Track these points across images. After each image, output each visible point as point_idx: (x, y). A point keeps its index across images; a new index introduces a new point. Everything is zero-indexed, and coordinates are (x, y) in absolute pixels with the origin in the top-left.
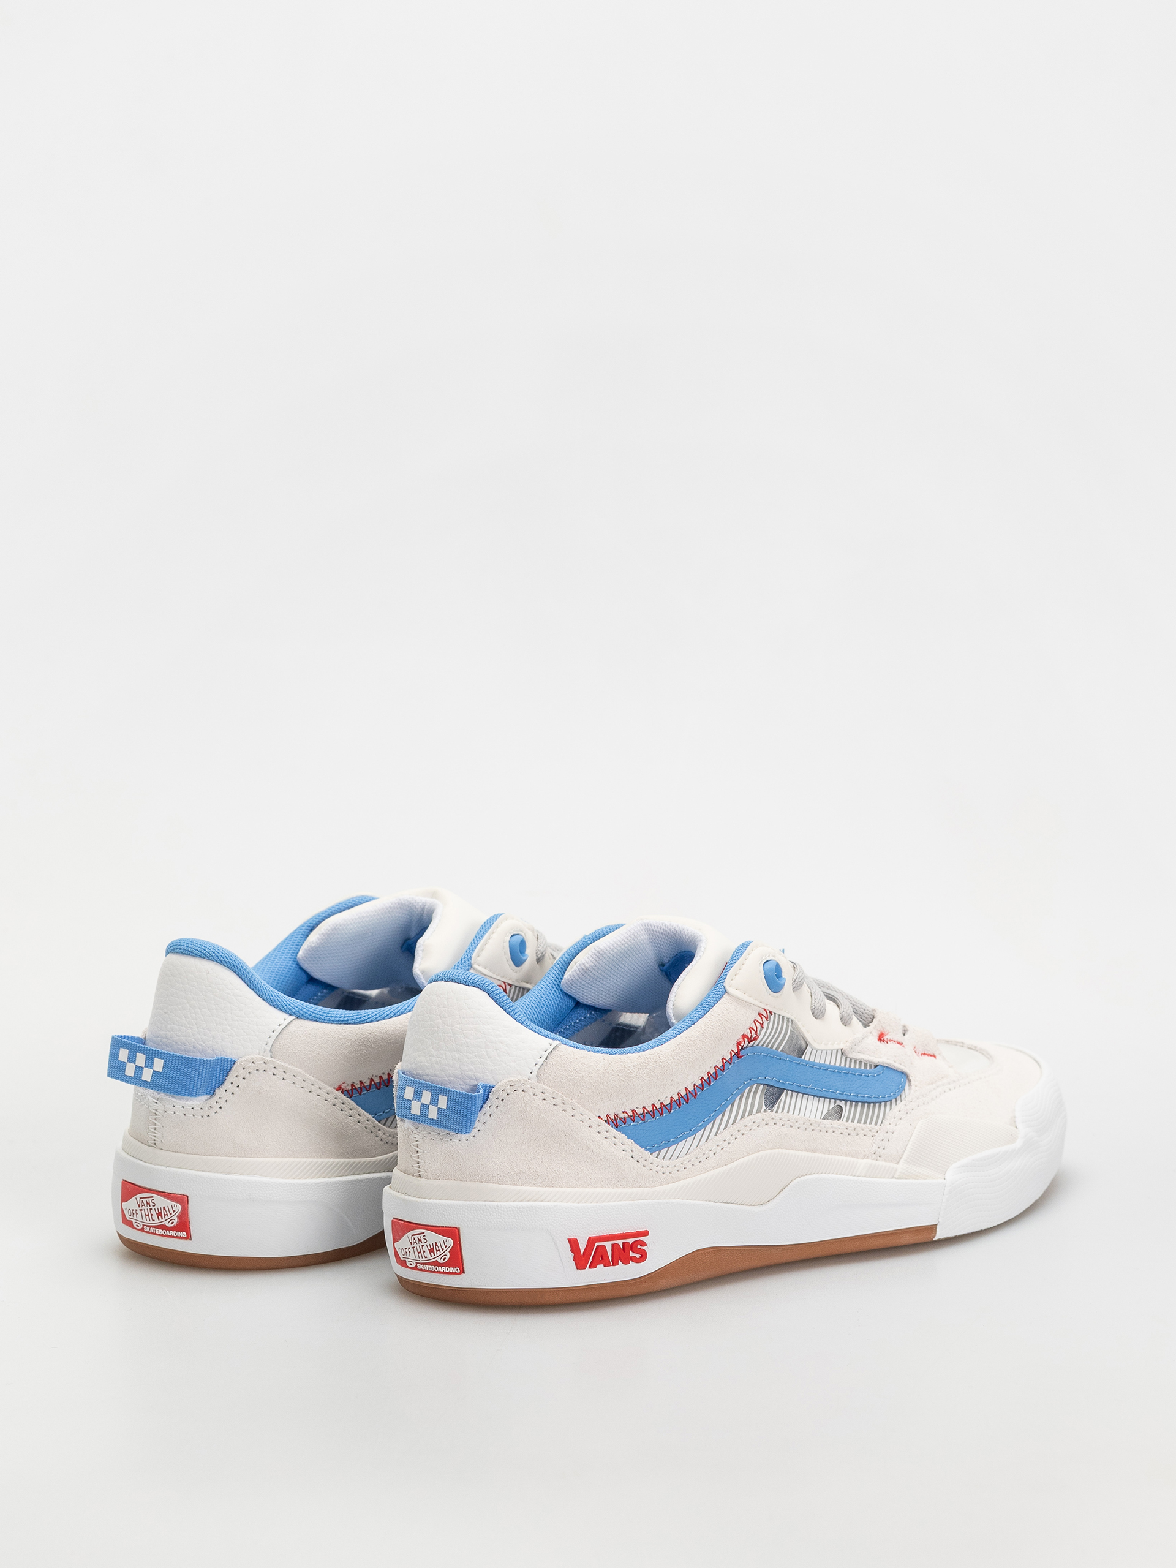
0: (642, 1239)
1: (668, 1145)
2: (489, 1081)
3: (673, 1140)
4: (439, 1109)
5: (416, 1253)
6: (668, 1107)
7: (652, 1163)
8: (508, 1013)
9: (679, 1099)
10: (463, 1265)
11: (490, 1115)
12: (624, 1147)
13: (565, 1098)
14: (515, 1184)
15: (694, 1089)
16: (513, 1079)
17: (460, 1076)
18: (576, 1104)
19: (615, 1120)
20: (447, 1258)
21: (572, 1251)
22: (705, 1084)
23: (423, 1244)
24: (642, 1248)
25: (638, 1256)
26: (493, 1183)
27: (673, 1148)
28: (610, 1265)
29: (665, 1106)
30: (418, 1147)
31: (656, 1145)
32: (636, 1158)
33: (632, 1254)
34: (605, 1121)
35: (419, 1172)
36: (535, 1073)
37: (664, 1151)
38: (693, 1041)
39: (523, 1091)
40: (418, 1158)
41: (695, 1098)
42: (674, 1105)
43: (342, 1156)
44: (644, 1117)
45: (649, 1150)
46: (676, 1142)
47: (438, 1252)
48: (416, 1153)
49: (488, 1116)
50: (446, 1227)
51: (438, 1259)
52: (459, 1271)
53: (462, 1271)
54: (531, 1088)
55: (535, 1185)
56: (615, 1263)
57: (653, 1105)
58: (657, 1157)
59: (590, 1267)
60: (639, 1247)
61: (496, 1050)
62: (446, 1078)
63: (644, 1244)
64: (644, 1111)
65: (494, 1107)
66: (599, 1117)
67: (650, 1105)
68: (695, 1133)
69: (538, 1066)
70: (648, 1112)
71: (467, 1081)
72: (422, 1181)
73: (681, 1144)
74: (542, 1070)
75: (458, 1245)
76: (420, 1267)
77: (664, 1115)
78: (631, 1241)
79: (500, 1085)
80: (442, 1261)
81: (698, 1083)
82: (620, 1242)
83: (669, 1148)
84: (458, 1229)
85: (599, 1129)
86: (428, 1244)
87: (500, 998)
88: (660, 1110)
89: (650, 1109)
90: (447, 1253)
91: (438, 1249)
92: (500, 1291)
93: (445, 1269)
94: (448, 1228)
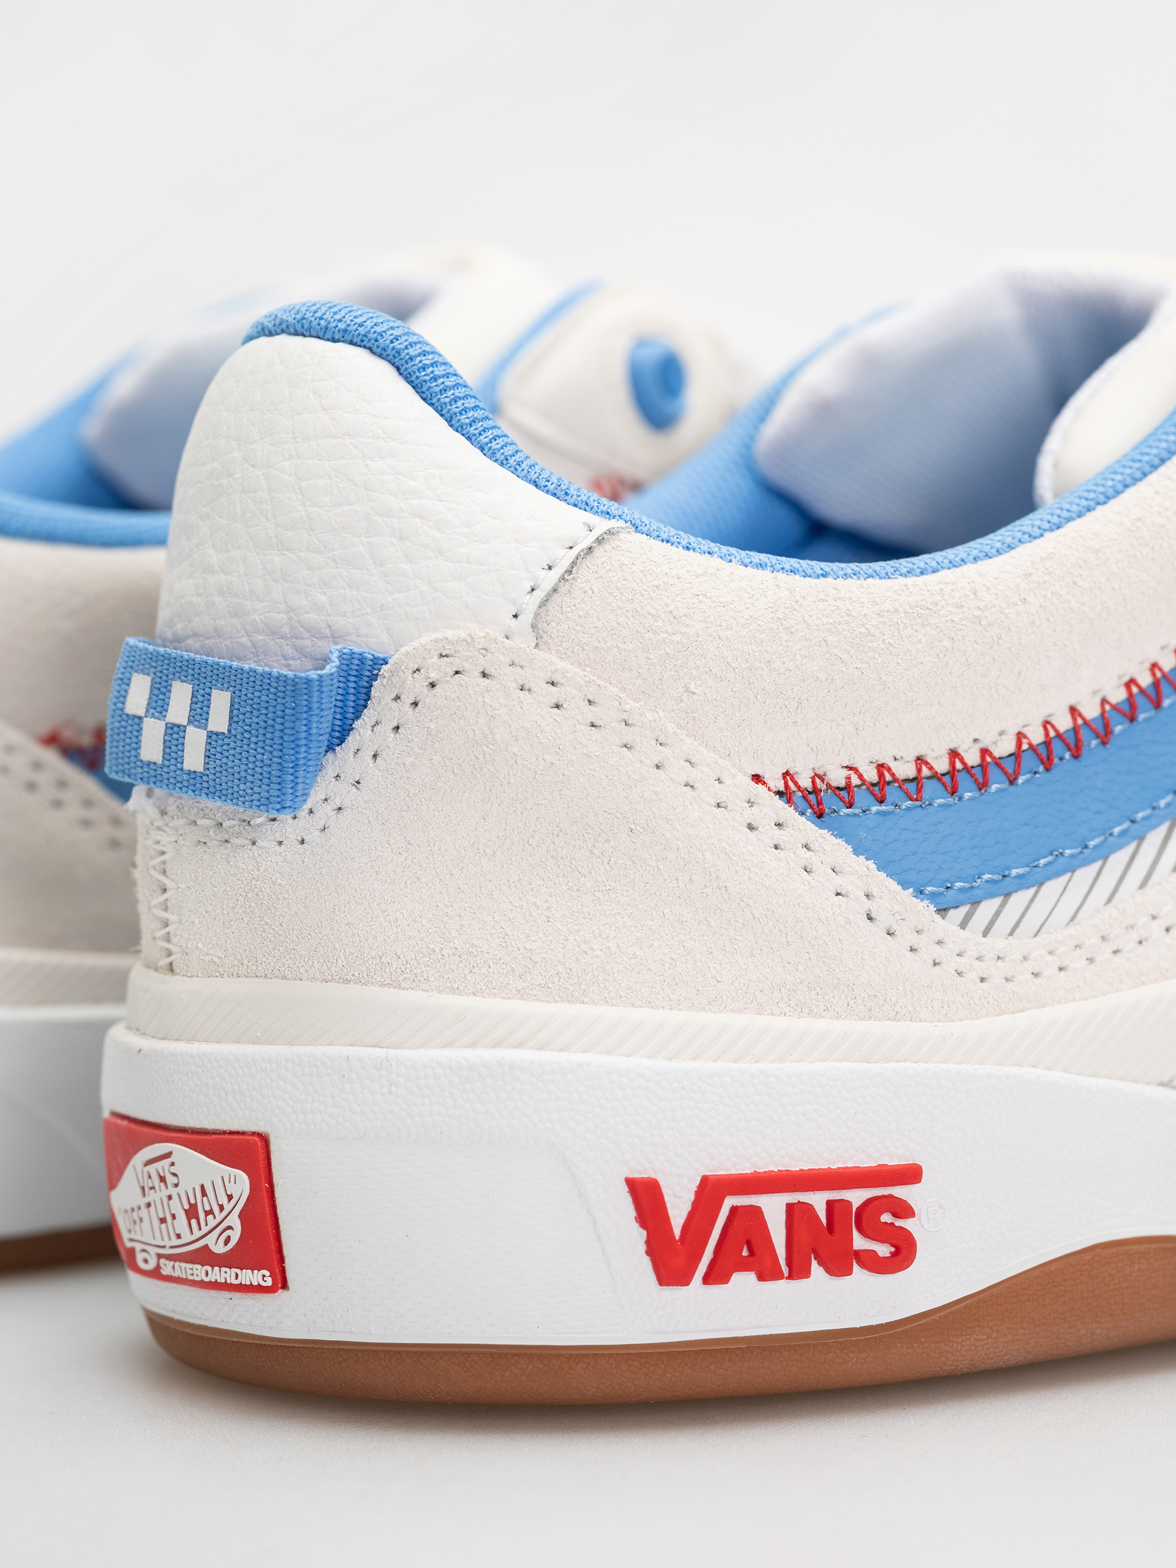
0: (899, 1192)
1: (1004, 887)
2: (370, 643)
3: (1021, 871)
4: (213, 736)
5: (156, 1222)
6: (1009, 766)
7: (940, 942)
8: (459, 429)
9: (1047, 743)
10: (282, 1260)
11: (375, 756)
12: (839, 881)
13: (630, 704)
14: (453, 991)
15: (1103, 712)
16: (450, 634)
17: (286, 630)
18: (671, 727)
19: (816, 791)
20: (236, 1235)
21: (642, 1220)
22: (1141, 701)
23: (171, 1190)
24: (899, 1223)
25: (884, 1250)
26: (383, 985)
27: (1020, 899)
28: (776, 1275)
29: (998, 762)
30: (164, 872)
31: (958, 885)
32: (884, 920)
33: (859, 1242)
34: (780, 793)
35: (170, 954)
36: (527, 617)
37: (988, 908)
38: (1097, 551)
39: (484, 675)
40: (166, 909)
41: (1104, 743)
42: (1029, 761)
43: (56, 943)
44: (919, 790)
45: (932, 897)
46: (1035, 879)
47: (210, 1217)
48: (159, 892)
49: (370, 760)
50: (231, 1133)
51: (210, 1241)
52: (269, 1282)
53: (282, 1282)
54: (513, 664)
55: (521, 994)
56: (798, 1271)
57: (954, 754)
58: (963, 925)
59: (707, 1280)
60: (886, 1218)
61: (401, 538)
62: (245, 640)
63: (904, 1210)
64: (919, 770)
65: (386, 728)
66: (757, 778)
67: (943, 751)
68: (1103, 854)
69: (539, 595)
70: (935, 776)
71: (307, 643)
72: (175, 984)
73: (1053, 887)
74: (551, 606)
75: (265, 1194)
76: (167, 1268)
77: (994, 787)
78: (857, 1197)
79: (407, 654)
80: (220, 1249)
81: (1118, 696)
82: (818, 1201)
83: (1007, 895)
84: (264, 1139)
85: (750, 814)
86: (181, 1189)
87: (435, 379)
88: (978, 772)
89: (942, 766)
90: (235, 1221)
91: (208, 1208)
92: (399, 1352)
93: (233, 1276)
94: (236, 1137)
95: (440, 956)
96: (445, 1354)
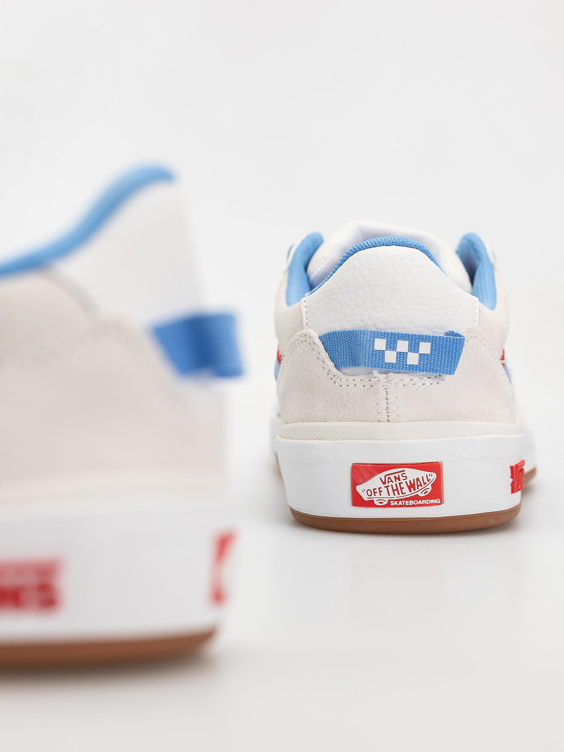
4: (420, 355)
5: (391, 491)
10: (443, 496)
20: (429, 490)
23: (402, 481)
26: (460, 420)
30: (387, 394)
35: (388, 417)
36: (477, 322)
39: (476, 337)
40: (387, 404)
47: (419, 487)
48: (384, 400)
50: (428, 463)
51: (418, 493)
52: (438, 502)
53: (442, 502)
54: (479, 334)
69: (478, 316)
75: (440, 478)
76: (394, 503)
80: (423, 495)
84: (441, 464)
86: (407, 480)
90: (430, 487)
91: (419, 484)
92: (470, 517)
93: (427, 502)
94: (432, 464)
95: (470, 412)
96: (481, 516)
